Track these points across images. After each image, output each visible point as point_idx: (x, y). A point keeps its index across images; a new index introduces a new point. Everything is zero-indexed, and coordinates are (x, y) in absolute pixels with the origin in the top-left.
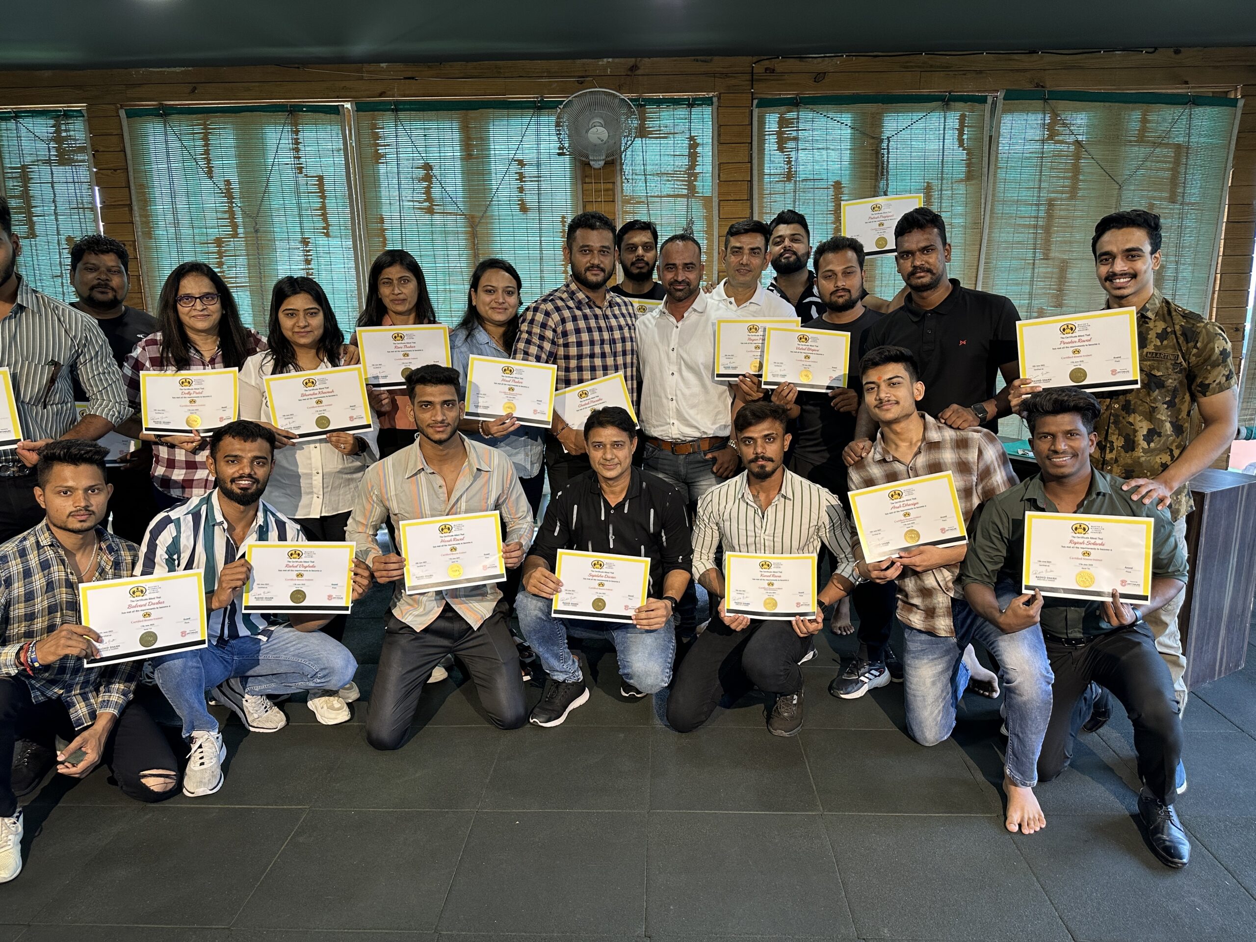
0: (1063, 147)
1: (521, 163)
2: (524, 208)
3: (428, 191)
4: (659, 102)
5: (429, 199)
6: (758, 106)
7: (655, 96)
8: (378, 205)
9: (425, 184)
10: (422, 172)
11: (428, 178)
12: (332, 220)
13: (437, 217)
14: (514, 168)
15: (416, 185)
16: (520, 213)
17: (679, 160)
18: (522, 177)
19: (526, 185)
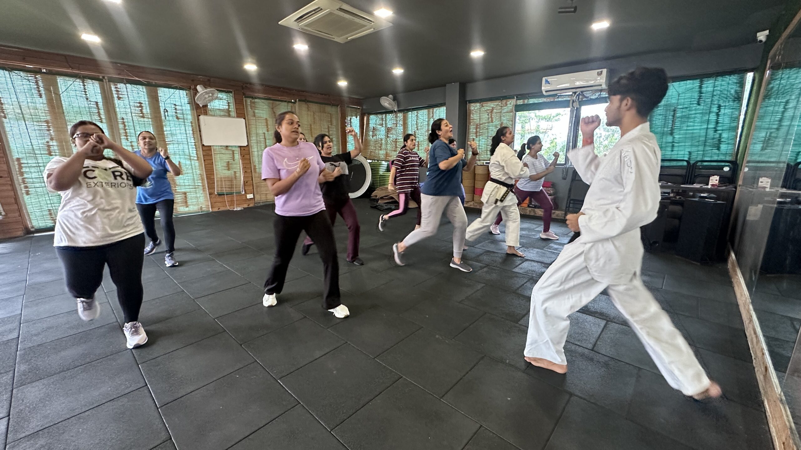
1: (175, 105)
2: (178, 118)
3: (141, 110)
5: (142, 113)
6: (245, 97)
8: (121, 113)
9: (140, 108)
10: (138, 105)
11: (141, 106)
14: (173, 106)
15: (137, 109)
16: (175, 119)
17: (224, 107)
18: (176, 109)
19: (178, 111)
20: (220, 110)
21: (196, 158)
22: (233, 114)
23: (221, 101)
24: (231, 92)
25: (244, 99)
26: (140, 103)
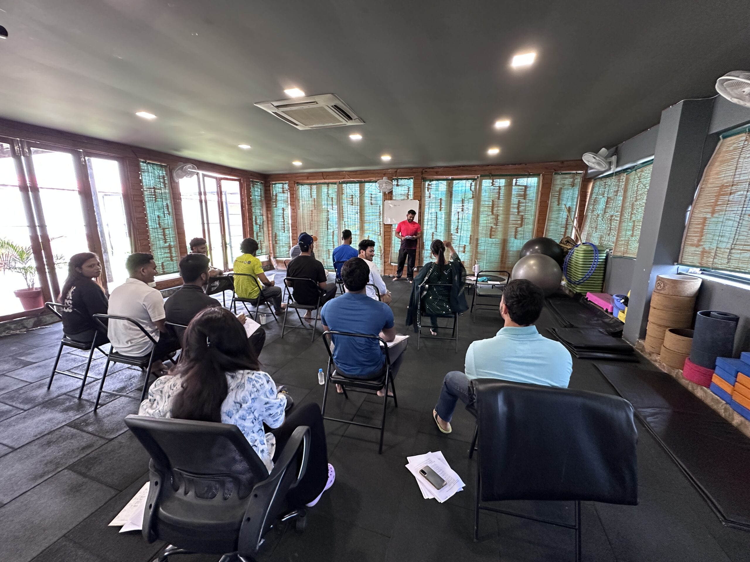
0: (496, 188)
1: (371, 194)
2: (372, 204)
3: (352, 200)
4: (401, 179)
5: (352, 202)
7: (400, 178)
8: (342, 203)
10: (351, 197)
11: (352, 198)
13: (354, 206)
14: (370, 195)
15: (350, 199)
16: (371, 205)
17: (405, 192)
18: (371, 197)
19: (372, 199)
20: (401, 194)
21: (379, 234)
22: (411, 197)
23: (404, 187)
24: (412, 178)
25: (422, 182)
26: (352, 196)
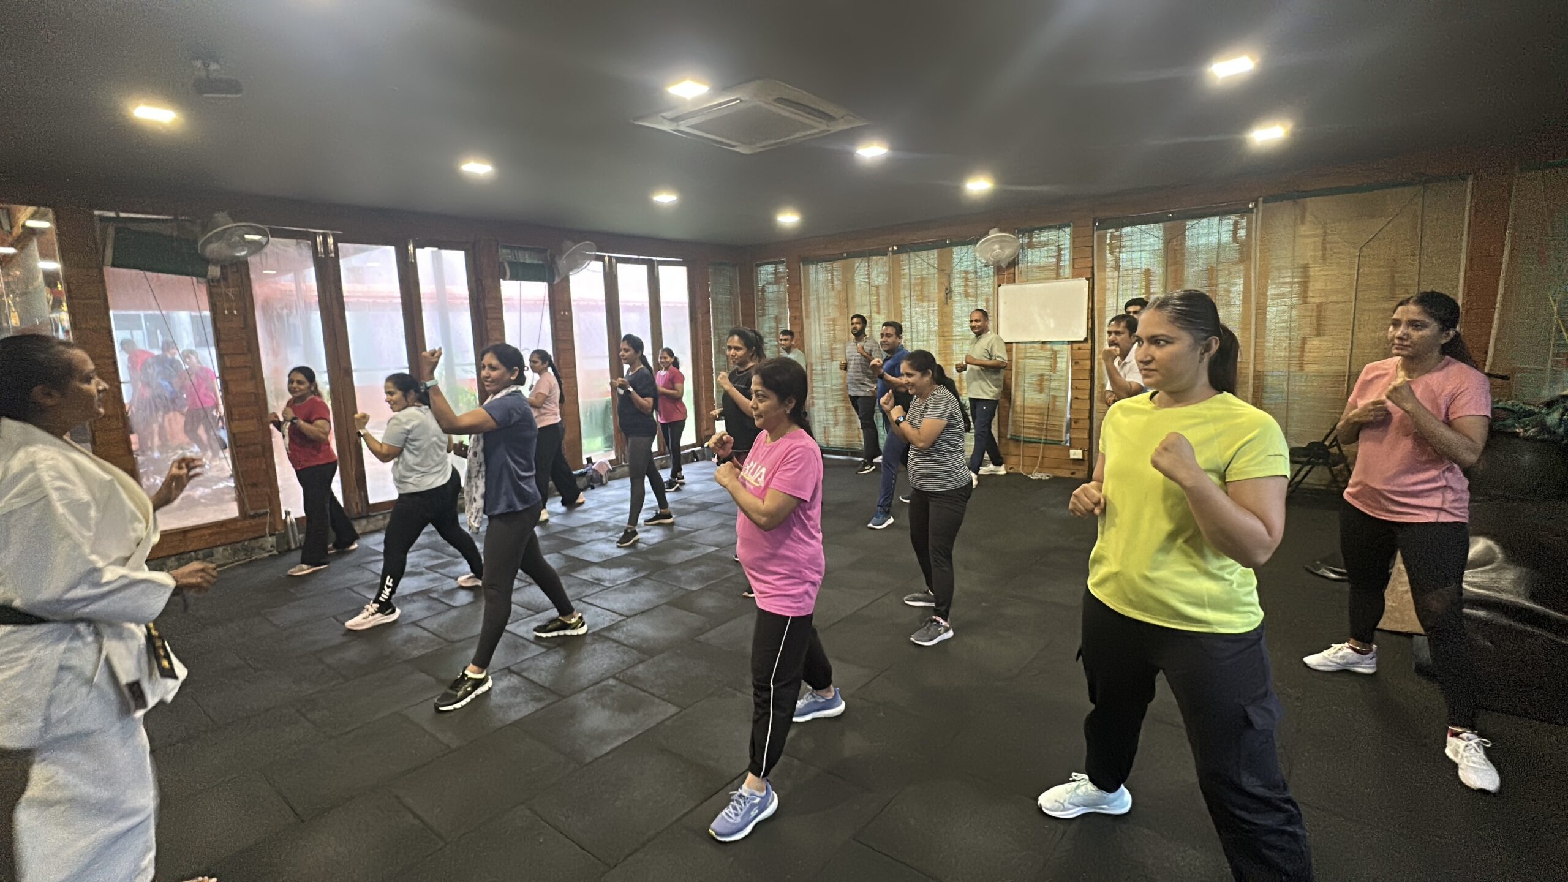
1: (967, 272)
2: (967, 295)
3: (922, 290)
4: (1040, 228)
5: (923, 295)
6: (1099, 229)
7: (1037, 226)
8: (900, 298)
10: (919, 282)
11: (922, 284)
12: (882, 306)
13: (925, 304)
14: (963, 275)
15: (917, 288)
16: (965, 298)
17: (1051, 259)
18: (967, 280)
19: (969, 283)
20: (1040, 267)
22: (1067, 271)
23: (1046, 248)
25: (1096, 232)
26: (922, 279)
